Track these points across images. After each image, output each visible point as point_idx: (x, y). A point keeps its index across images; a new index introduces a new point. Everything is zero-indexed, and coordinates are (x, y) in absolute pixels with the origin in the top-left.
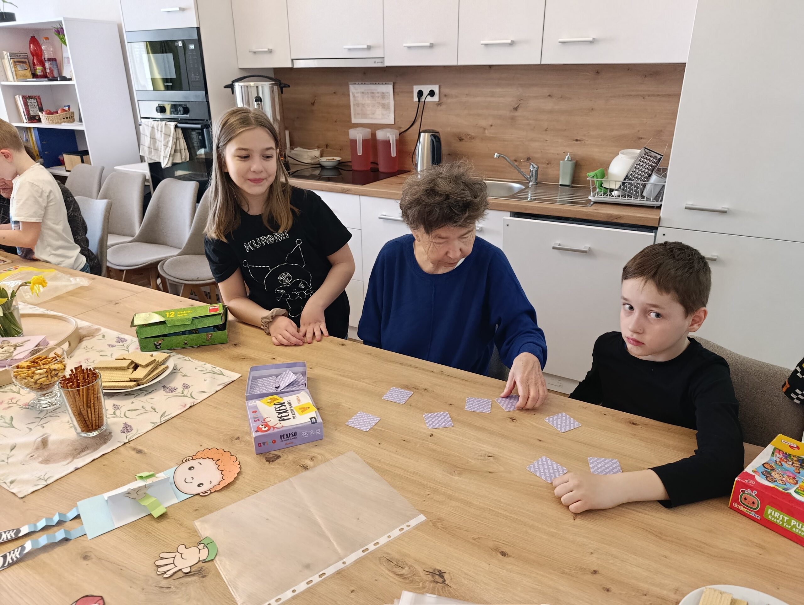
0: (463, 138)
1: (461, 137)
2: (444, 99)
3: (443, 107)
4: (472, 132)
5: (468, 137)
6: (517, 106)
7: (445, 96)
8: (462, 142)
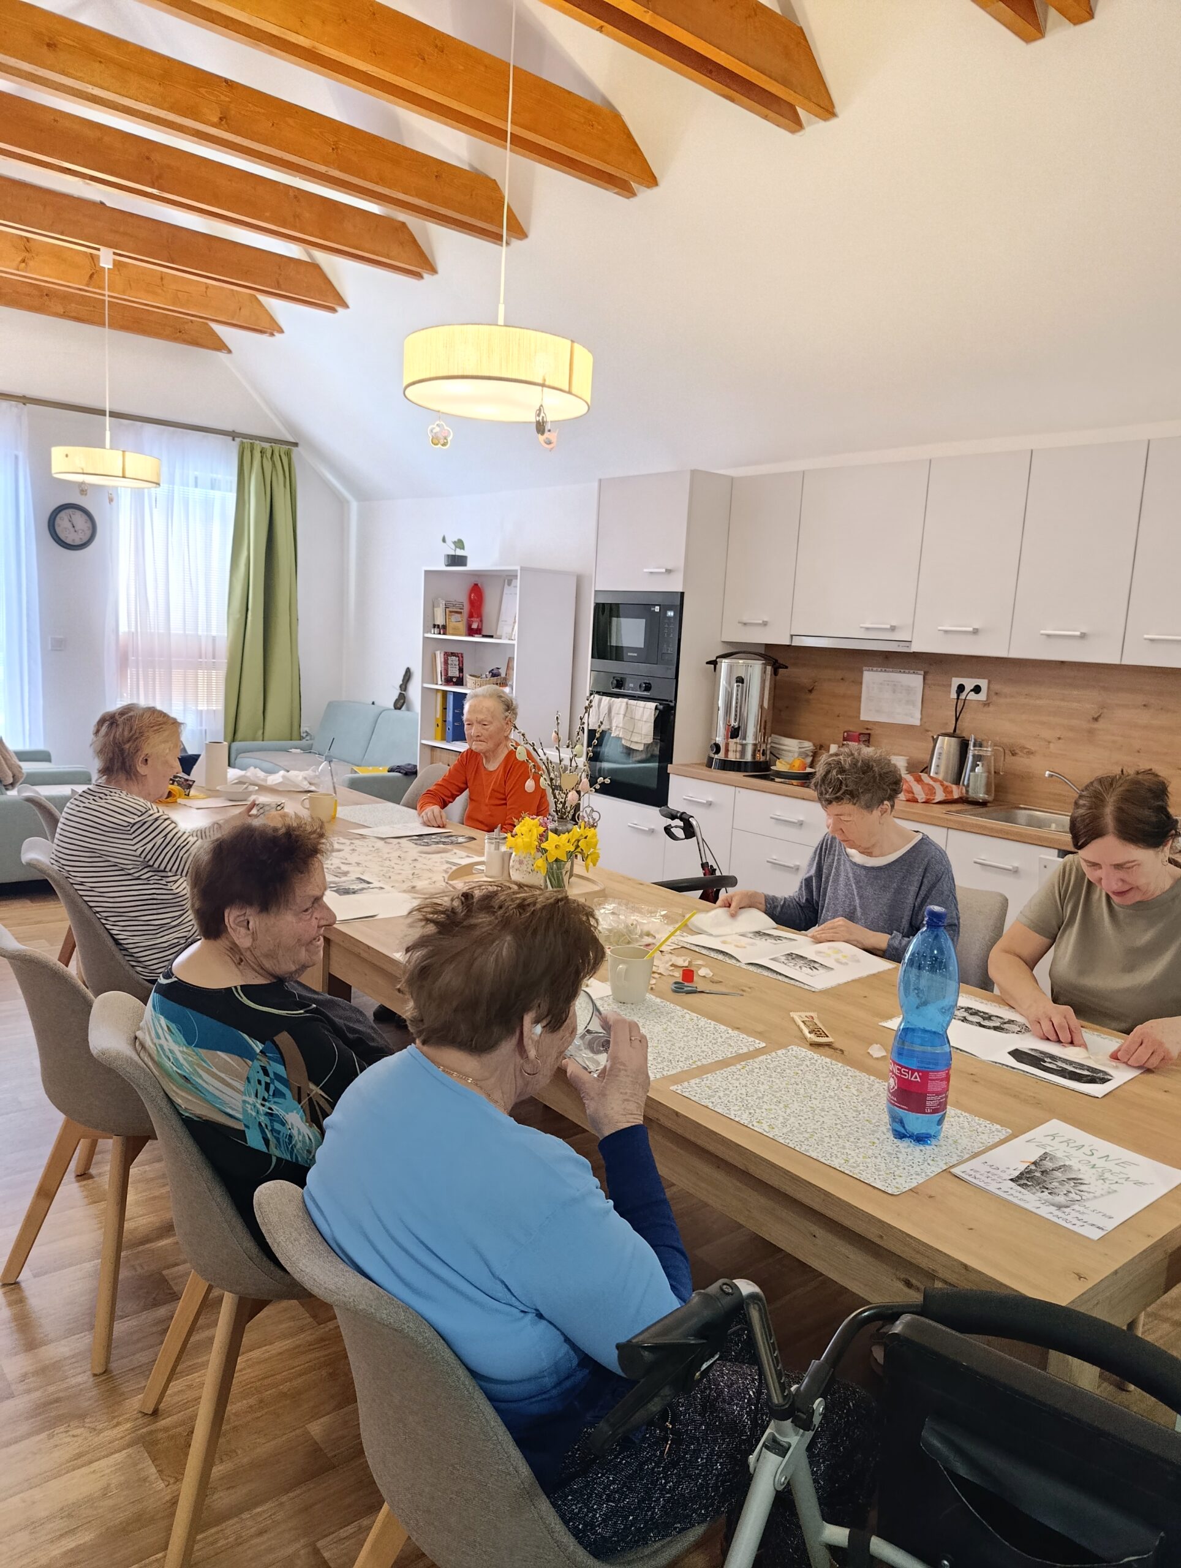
0: (1017, 751)
1: (1014, 750)
2: (995, 698)
3: (991, 708)
4: (1031, 745)
5: (1025, 751)
6: (1099, 714)
7: (997, 694)
8: (1013, 757)
